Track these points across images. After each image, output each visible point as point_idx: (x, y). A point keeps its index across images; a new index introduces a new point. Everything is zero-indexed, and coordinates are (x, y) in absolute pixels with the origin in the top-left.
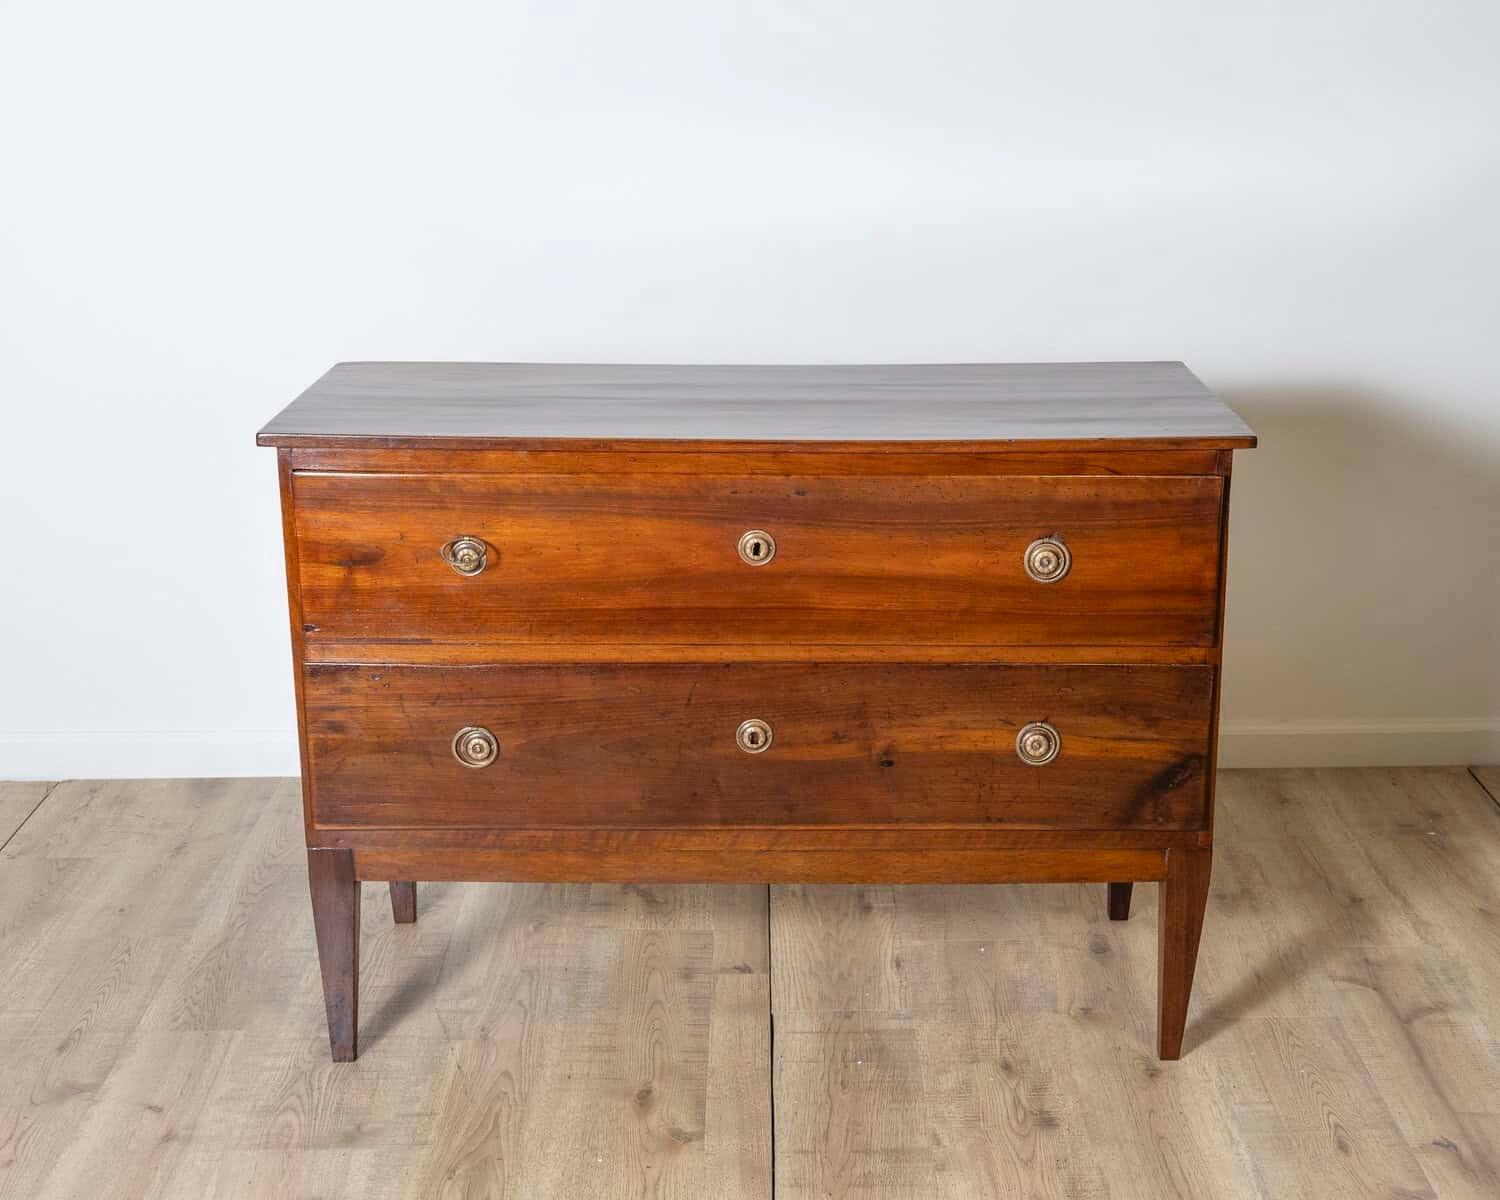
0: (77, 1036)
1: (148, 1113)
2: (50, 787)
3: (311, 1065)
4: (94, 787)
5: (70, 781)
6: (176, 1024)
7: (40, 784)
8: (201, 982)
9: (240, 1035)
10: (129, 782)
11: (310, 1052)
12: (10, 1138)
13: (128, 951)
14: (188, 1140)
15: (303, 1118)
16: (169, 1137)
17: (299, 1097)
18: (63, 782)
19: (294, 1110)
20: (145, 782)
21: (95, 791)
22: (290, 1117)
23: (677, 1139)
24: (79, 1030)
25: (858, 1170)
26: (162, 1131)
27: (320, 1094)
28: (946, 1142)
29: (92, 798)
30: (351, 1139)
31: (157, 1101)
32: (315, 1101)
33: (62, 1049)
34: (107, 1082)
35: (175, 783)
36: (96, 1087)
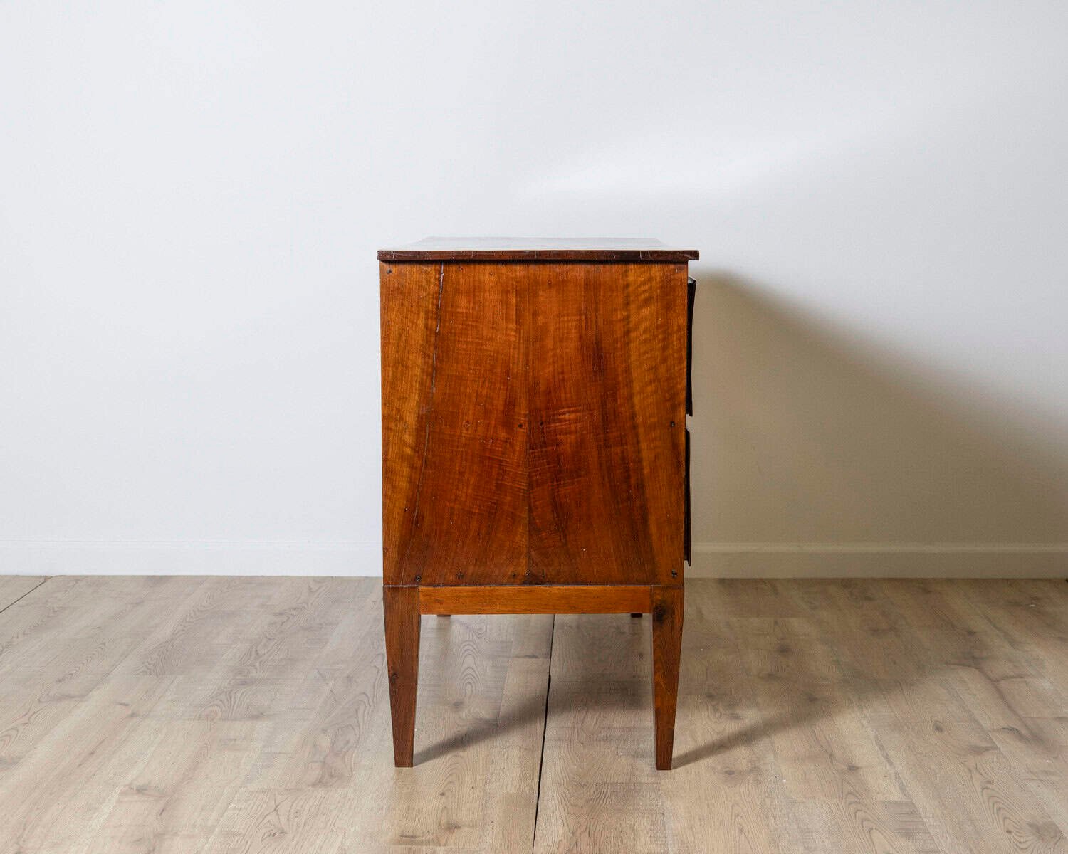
0: (69, 676)
1: (119, 706)
2: (46, 578)
3: (230, 690)
4: (77, 579)
5: (61, 576)
6: (138, 672)
7: (40, 577)
8: (154, 656)
9: (181, 677)
10: (104, 577)
11: (229, 684)
12: (26, 714)
13: (104, 644)
14: (147, 716)
15: (224, 709)
16: (133, 715)
17: (221, 701)
18: (56, 576)
19: (218, 706)
20: (114, 577)
21: (79, 580)
22: (215, 708)
24: (72, 674)
26: (130, 712)
27: (236, 701)
29: (77, 583)
30: (258, 717)
31: (125, 701)
32: (232, 703)
33: (59, 681)
34: (91, 693)
35: (135, 578)
36: (83, 696)
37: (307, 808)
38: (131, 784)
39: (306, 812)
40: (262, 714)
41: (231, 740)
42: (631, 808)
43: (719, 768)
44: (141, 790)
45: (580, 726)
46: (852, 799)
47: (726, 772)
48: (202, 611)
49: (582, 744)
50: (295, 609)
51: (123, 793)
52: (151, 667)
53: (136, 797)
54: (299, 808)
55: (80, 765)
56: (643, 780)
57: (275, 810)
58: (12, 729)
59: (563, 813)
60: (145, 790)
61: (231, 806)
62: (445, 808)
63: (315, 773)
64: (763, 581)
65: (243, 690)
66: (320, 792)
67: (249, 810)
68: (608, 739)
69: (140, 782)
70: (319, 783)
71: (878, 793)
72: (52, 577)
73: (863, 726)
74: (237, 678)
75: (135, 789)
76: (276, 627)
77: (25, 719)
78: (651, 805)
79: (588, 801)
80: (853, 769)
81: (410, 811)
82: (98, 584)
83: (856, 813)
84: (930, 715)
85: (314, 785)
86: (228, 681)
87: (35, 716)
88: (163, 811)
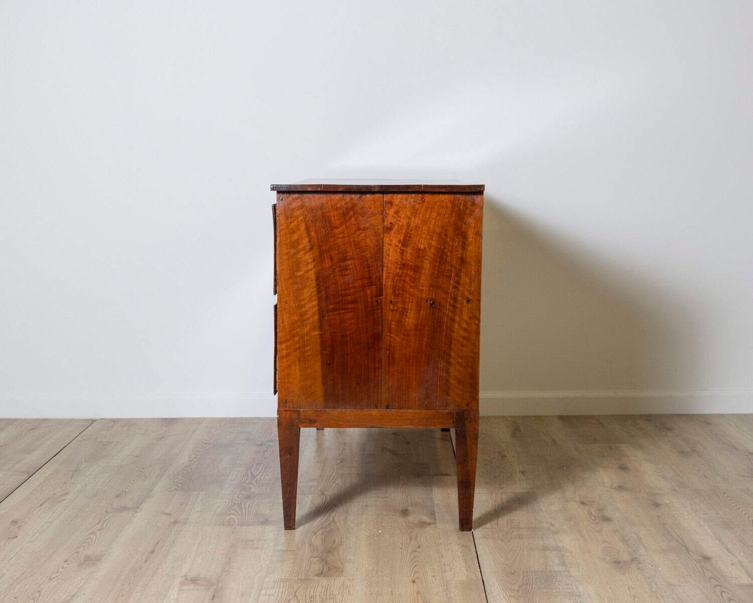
0: (124, 493)
1: (164, 516)
2: (93, 421)
3: (240, 502)
4: (115, 421)
5: (102, 419)
6: (171, 490)
7: (89, 420)
8: (180, 477)
9: (203, 493)
11: (238, 497)
12: (99, 522)
13: (143, 468)
14: (185, 523)
15: (239, 517)
16: (175, 522)
17: (235, 510)
18: (99, 419)
19: (235, 515)
20: (141, 419)
21: (116, 422)
22: (233, 516)
23: (423, 524)
24: (125, 491)
25: (515, 533)
26: (172, 520)
27: (246, 511)
28: (557, 525)
29: (115, 424)
30: (265, 522)
31: (167, 511)
32: (244, 512)
33: (117, 497)
34: (142, 506)
35: (153, 420)
36: (136, 508)
37: (318, 594)
38: (185, 576)
39: (318, 597)
40: (267, 520)
41: (250, 541)
42: (554, 591)
43: (608, 558)
44: (194, 581)
45: (496, 527)
46: (714, 582)
47: (615, 562)
48: (206, 444)
49: (502, 541)
50: (270, 441)
51: (182, 583)
52: (180, 485)
53: (192, 586)
54: (312, 593)
55: (146, 561)
56: (556, 568)
57: (295, 596)
58: (90, 534)
59: (506, 596)
60: (197, 580)
61: (262, 592)
62: (418, 593)
63: (317, 567)
64: (591, 417)
65: (248, 503)
66: (324, 581)
67: (276, 596)
68: (520, 537)
69: (192, 574)
70: (321, 574)
71: (732, 578)
72: (96, 420)
73: (701, 525)
74: (243, 493)
75: (189, 579)
76: (261, 455)
77: (99, 526)
78: (568, 589)
79: (520, 587)
80: (707, 559)
81: (394, 595)
82: (129, 424)
83: (721, 594)
84: (747, 516)
85: (317, 575)
86: (237, 495)
87: (106, 523)
88: (214, 596)
